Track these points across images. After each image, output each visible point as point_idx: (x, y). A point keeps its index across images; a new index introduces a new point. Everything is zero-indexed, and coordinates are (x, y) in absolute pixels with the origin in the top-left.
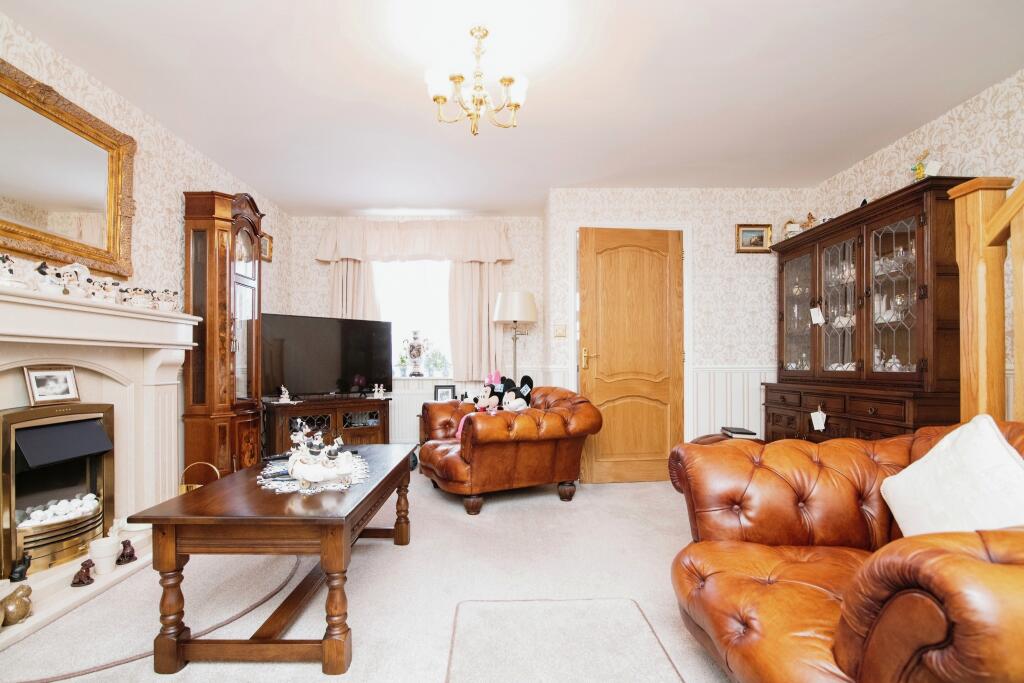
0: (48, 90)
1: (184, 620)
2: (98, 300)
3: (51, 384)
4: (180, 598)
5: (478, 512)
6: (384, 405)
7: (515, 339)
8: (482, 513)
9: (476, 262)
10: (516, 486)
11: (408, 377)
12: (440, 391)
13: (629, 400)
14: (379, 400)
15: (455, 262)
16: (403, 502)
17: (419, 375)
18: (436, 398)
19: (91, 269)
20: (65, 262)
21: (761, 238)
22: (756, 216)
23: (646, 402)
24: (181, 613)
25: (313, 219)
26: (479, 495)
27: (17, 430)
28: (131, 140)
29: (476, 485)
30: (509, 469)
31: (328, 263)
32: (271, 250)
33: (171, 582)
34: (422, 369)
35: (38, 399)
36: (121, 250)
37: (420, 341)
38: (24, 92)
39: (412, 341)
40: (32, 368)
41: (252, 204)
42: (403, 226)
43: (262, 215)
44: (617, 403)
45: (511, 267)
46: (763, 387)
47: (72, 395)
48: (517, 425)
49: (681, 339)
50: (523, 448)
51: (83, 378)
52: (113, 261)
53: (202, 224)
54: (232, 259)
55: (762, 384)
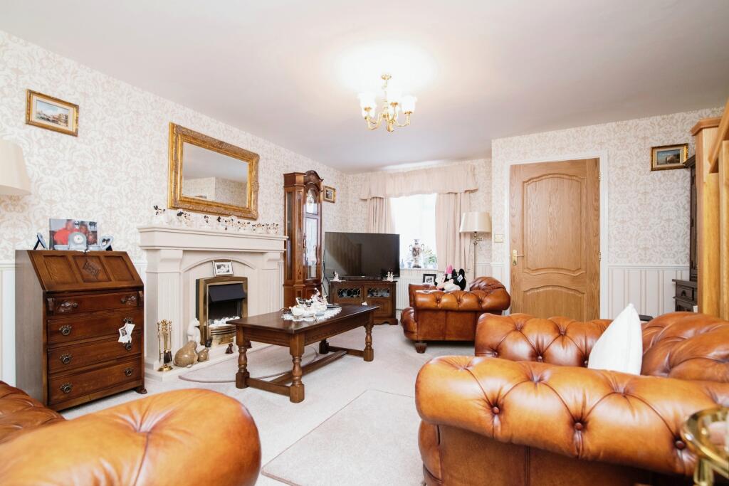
0: (221, 143)
1: (247, 368)
2: (242, 231)
3: (222, 267)
4: (246, 358)
5: (423, 352)
6: (393, 285)
7: (475, 244)
8: (425, 354)
9: (452, 193)
10: (447, 339)
11: (412, 268)
12: (427, 277)
13: (550, 288)
14: (389, 282)
15: (440, 194)
16: (369, 337)
17: (418, 267)
18: (424, 281)
19: (238, 216)
20: (229, 215)
21: (678, 156)
22: (672, 138)
23: (564, 290)
24: (246, 365)
25: (359, 175)
26: (424, 341)
27: (209, 286)
28: (257, 156)
29: (420, 335)
30: (442, 327)
31: (366, 200)
32: (335, 196)
33: (243, 351)
34: (421, 263)
35: (218, 274)
36: (253, 207)
37: (419, 246)
38: (213, 146)
39: (414, 246)
40: (215, 261)
41: (315, 174)
42: (406, 174)
43: (322, 180)
44: (541, 290)
45: (478, 194)
46: (675, 283)
47: (231, 273)
48: (444, 300)
49: (597, 243)
50: (450, 314)
51: (235, 264)
52: (250, 212)
53: (291, 189)
54: (305, 202)
55: (673, 280)
